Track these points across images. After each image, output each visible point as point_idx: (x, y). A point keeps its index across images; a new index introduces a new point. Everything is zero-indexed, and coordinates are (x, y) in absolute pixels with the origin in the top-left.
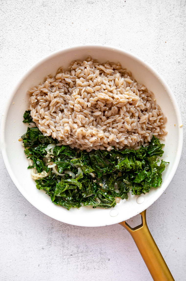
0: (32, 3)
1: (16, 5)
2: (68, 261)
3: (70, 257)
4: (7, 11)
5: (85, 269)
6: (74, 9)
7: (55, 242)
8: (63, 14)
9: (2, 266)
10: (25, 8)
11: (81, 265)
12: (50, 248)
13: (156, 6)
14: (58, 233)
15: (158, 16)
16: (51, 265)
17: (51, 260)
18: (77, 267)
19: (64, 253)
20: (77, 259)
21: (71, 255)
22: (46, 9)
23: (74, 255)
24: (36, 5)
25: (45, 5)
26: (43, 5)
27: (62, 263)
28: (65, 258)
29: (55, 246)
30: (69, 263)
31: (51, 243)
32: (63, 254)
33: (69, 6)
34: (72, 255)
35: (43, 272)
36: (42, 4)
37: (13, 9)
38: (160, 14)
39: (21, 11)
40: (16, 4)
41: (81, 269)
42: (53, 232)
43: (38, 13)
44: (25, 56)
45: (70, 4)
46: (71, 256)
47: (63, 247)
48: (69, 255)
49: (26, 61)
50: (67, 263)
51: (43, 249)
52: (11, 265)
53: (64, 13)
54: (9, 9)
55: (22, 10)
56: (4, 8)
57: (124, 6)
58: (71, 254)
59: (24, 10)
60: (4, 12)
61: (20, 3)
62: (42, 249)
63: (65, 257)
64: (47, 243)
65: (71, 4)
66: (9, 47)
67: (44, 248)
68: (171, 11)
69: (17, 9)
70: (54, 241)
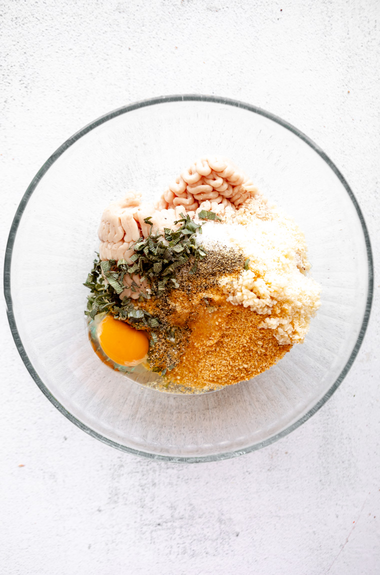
0: (97, 4)
1: (64, 7)
2: (152, 537)
3: (157, 528)
4: (46, 18)
5: (186, 554)
6: (179, 19)
7: (125, 495)
8: (158, 30)
9: (11, 547)
10: (81, 15)
11: (178, 545)
12: (114, 508)
13: (342, 22)
14: (131, 477)
15: (344, 42)
16: (117, 545)
17: (116, 534)
18: (169, 549)
19: (143, 519)
20: (171, 534)
21: (159, 525)
22: (124, 18)
23: (164, 524)
24: (103, 9)
25: (121, 11)
26: (119, 9)
27: (139, 542)
28: (146, 531)
29: (125, 504)
30: (154, 542)
31: (118, 498)
32: (143, 522)
33: (170, 15)
34: (161, 524)
35: (98, 561)
36: (115, 8)
37: (58, 15)
38: (349, 38)
39: (74, 19)
40: (64, 4)
41: (178, 554)
42: (123, 475)
43: (107, 24)
44: (77, 108)
45: (173, 10)
46: (159, 527)
47: (143, 507)
48: (155, 525)
49: (80, 119)
50: (150, 542)
51: (100, 511)
52: (30, 546)
53: (159, 27)
54: (50, 14)
55: (75, 17)
56: (38, 11)
57: (278, 19)
58: (158, 523)
59: (80, 17)
60: (39, 20)
61: (71, 4)
62: (98, 512)
63: (145, 528)
64: (109, 498)
65: (175, 9)
66: (46, 89)
67: (102, 508)
68: (369, 34)
69: (64, 16)
70: (124, 493)
